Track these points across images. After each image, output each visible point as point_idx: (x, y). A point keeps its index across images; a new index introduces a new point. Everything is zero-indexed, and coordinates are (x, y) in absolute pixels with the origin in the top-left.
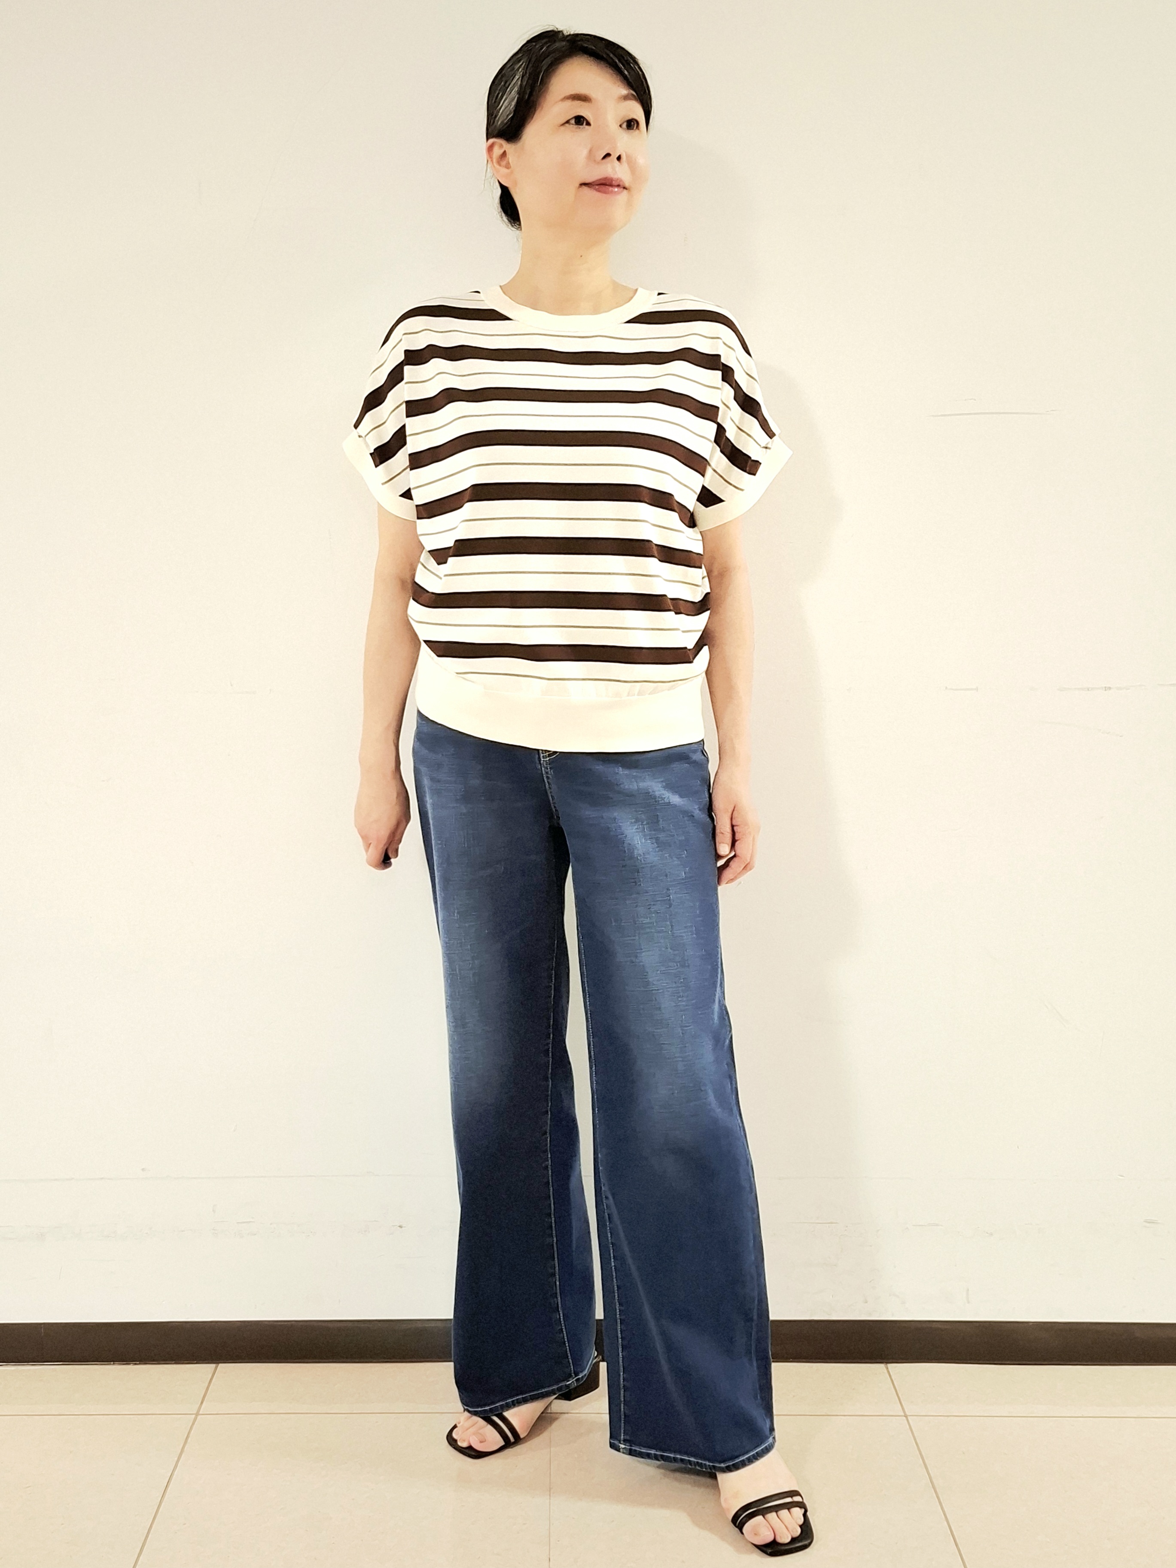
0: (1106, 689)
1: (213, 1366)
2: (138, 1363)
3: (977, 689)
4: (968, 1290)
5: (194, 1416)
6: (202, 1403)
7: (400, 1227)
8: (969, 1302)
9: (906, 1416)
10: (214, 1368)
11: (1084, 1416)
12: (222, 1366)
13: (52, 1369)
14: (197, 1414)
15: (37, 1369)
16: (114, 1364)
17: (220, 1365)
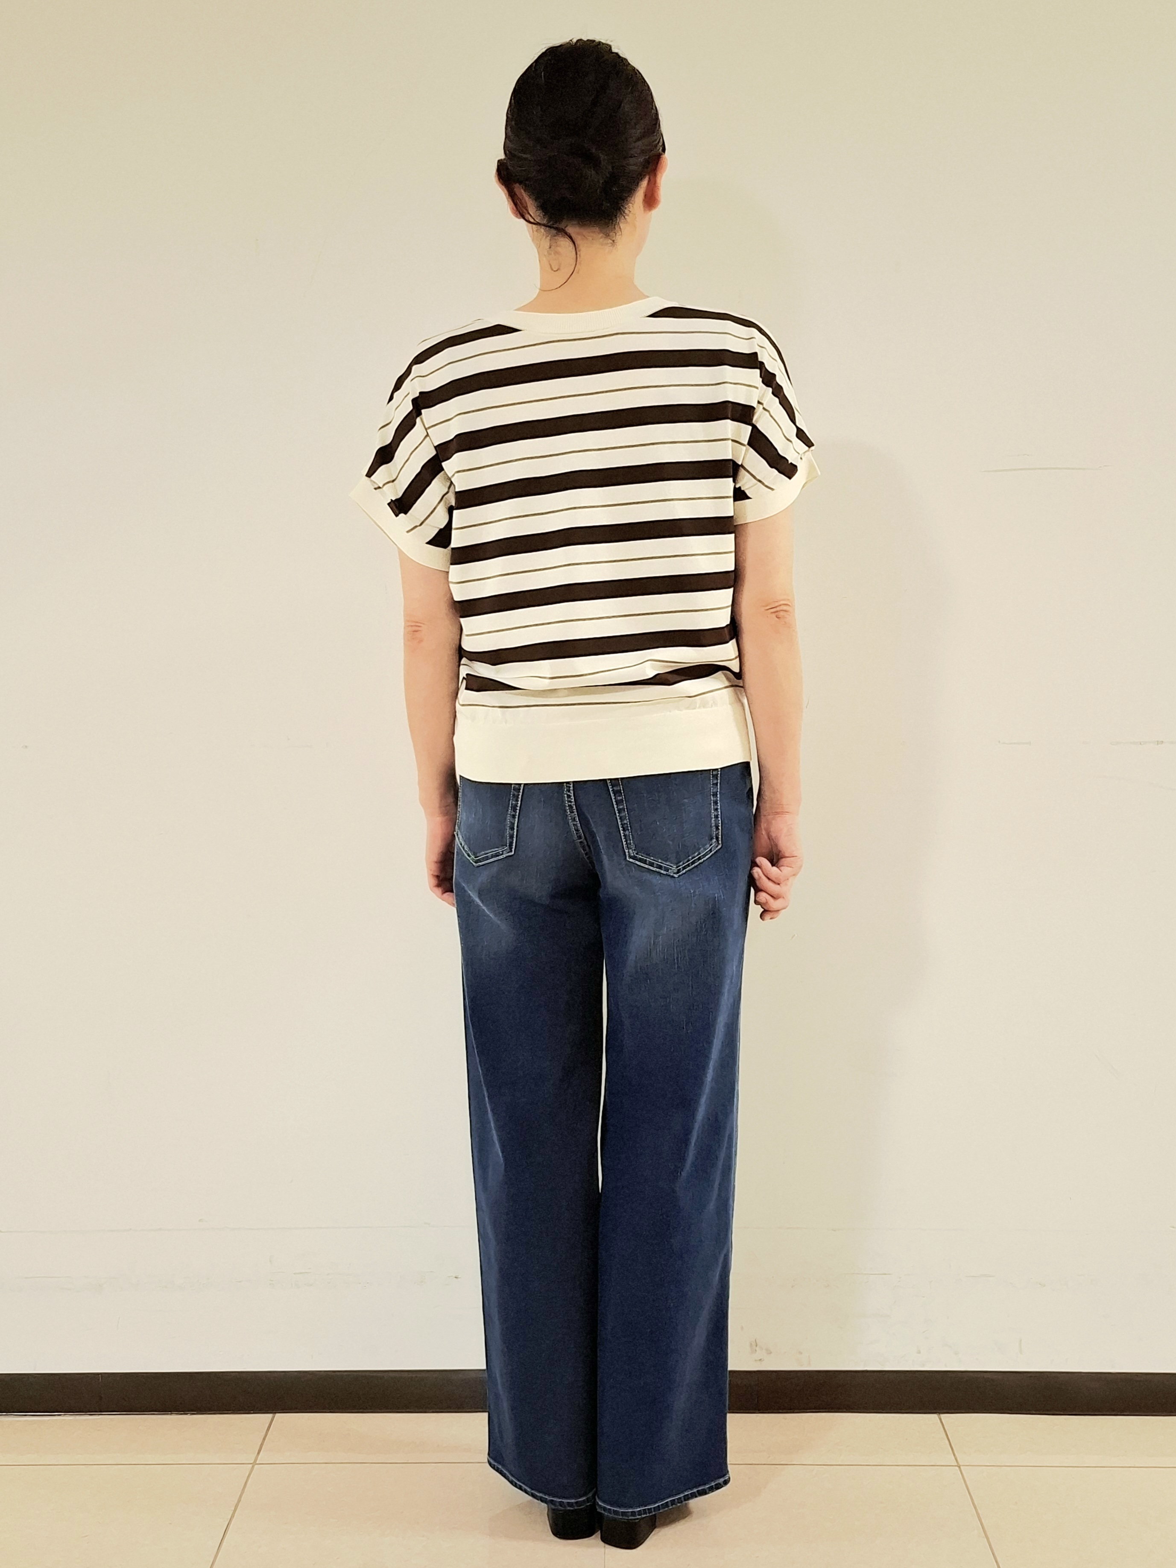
0: (1158, 743)
1: (270, 1415)
3: (1027, 743)
4: (1019, 1340)
5: (251, 1466)
6: (259, 1453)
7: (456, 1277)
8: (1020, 1352)
9: (959, 1466)
10: (271, 1418)
12: (279, 1419)
13: (110, 1419)
14: (254, 1463)
16: (170, 1414)
17: (278, 1415)
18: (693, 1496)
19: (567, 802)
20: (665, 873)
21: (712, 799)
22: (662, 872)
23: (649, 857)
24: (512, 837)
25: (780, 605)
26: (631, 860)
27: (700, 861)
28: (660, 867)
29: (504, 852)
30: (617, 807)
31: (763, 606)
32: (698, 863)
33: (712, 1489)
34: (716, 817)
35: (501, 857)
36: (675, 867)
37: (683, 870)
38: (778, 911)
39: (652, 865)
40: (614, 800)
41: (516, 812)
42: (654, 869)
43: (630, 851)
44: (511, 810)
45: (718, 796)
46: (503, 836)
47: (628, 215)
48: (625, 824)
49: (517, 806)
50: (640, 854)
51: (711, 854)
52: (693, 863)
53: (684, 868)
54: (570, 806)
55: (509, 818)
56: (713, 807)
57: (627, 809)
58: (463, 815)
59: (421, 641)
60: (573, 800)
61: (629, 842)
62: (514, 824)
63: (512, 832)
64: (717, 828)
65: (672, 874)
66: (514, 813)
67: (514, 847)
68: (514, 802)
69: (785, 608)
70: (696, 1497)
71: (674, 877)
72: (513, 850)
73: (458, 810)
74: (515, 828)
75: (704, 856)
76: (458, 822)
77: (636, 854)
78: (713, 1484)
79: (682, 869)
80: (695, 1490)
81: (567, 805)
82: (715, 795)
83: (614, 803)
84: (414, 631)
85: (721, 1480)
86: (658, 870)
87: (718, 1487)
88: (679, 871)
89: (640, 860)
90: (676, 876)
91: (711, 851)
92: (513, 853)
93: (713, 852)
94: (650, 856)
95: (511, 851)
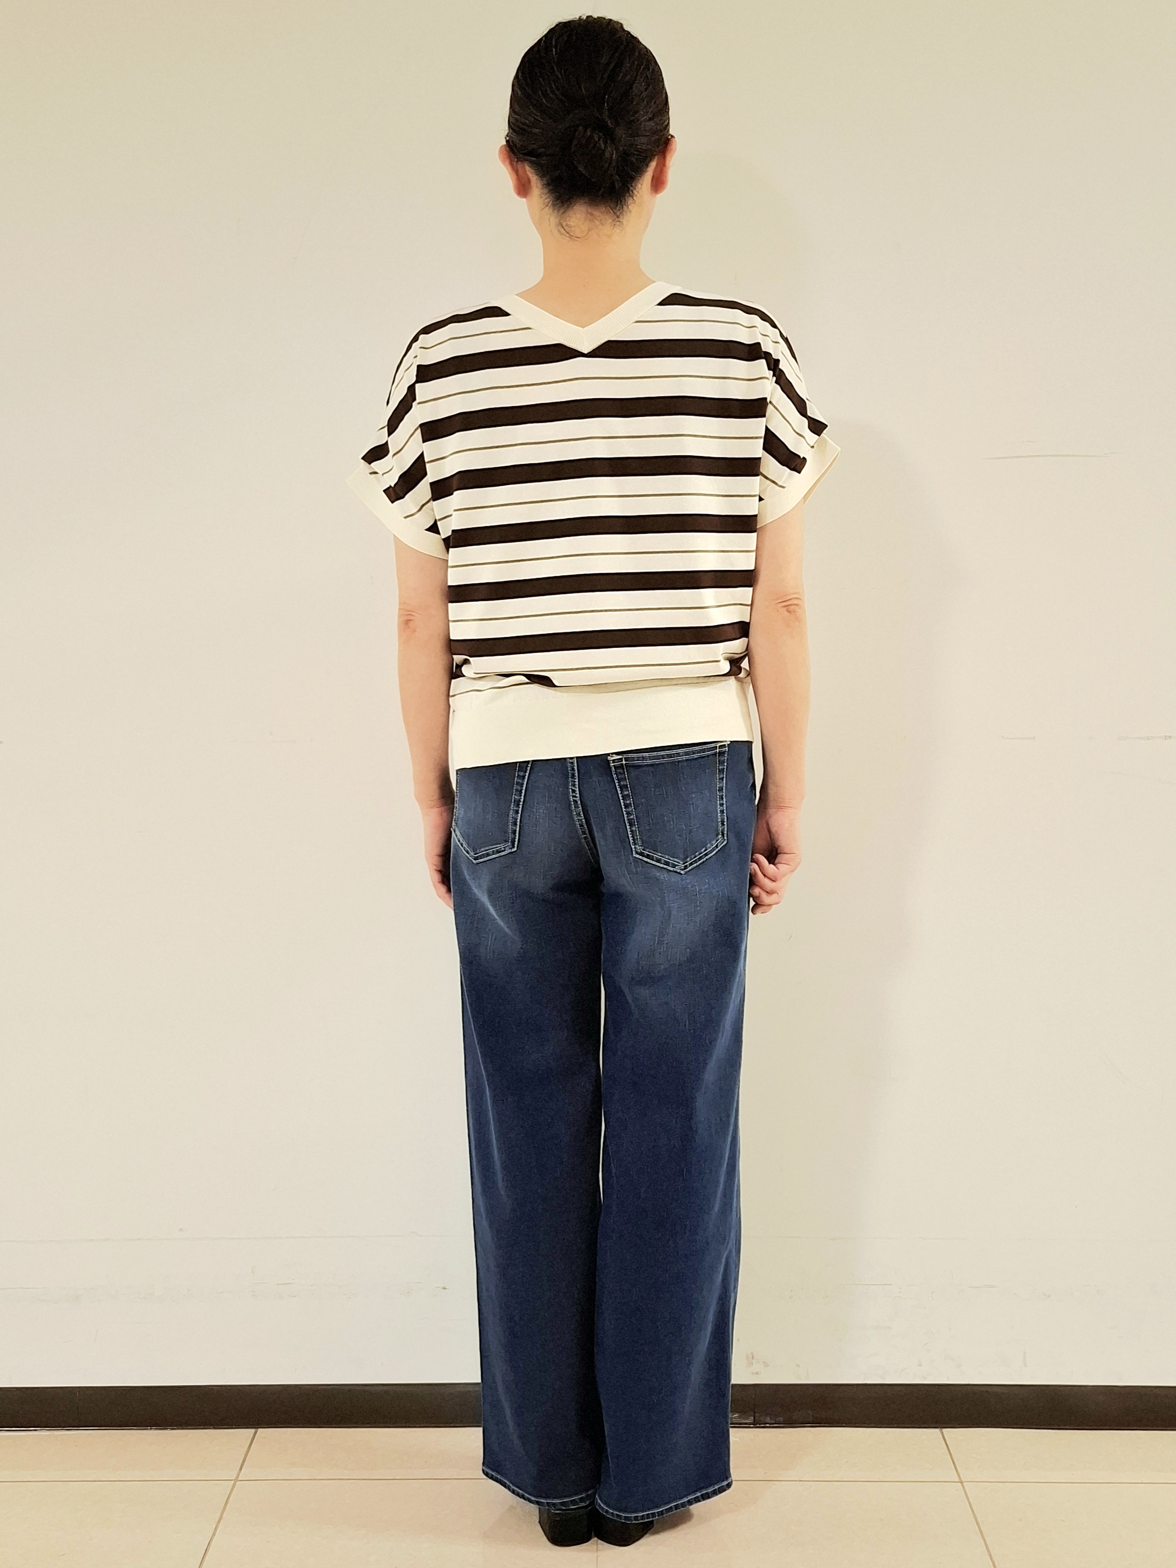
0: (1166, 738)
1: (253, 1430)
2: (176, 1428)
3: (1034, 738)
4: (1025, 1353)
5: (233, 1482)
6: (241, 1469)
7: (444, 1288)
8: (1025, 1366)
9: (961, 1482)
10: (254, 1433)
11: (1144, 1482)
12: (264, 1433)
13: (88, 1434)
14: (236, 1480)
15: (73, 1434)
16: (151, 1429)
17: (260, 1430)
18: (697, 1500)
19: (571, 797)
20: (672, 869)
21: (718, 794)
22: (669, 868)
23: (656, 853)
24: (514, 832)
25: (791, 599)
26: (638, 856)
27: (707, 857)
28: (667, 863)
29: (507, 848)
30: (624, 802)
31: (774, 600)
32: (705, 859)
33: (715, 1493)
34: (722, 812)
35: (503, 853)
36: (682, 863)
37: (690, 866)
38: (770, 905)
39: (658, 861)
40: (620, 795)
41: (519, 808)
42: (662, 865)
43: (637, 846)
44: (514, 805)
45: (724, 791)
46: (506, 832)
47: (636, 196)
48: (632, 819)
49: (520, 801)
50: (648, 850)
51: (717, 850)
52: (700, 859)
53: (691, 864)
54: (575, 802)
55: (511, 812)
56: (718, 802)
57: (634, 804)
58: (459, 810)
59: (415, 631)
60: (578, 795)
61: (636, 837)
62: (517, 819)
63: (514, 828)
64: (723, 824)
65: (678, 871)
66: (517, 808)
67: (516, 843)
68: (516, 797)
69: (796, 602)
70: (700, 1501)
71: (681, 874)
72: (516, 846)
73: (455, 805)
74: (518, 823)
75: (711, 852)
76: (455, 818)
77: (643, 850)
78: (716, 1487)
79: (688, 866)
80: (699, 1494)
81: (572, 800)
82: (721, 789)
83: (621, 798)
84: (407, 622)
85: (725, 1483)
86: (665, 866)
87: (722, 1490)
88: (686, 867)
89: (648, 856)
90: (682, 872)
91: (717, 846)
92: (515, 849)
93: (719, 848)
94: (658, 852)
95: (514, 847)
